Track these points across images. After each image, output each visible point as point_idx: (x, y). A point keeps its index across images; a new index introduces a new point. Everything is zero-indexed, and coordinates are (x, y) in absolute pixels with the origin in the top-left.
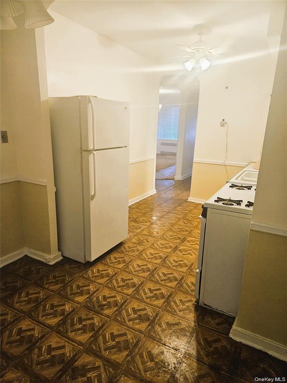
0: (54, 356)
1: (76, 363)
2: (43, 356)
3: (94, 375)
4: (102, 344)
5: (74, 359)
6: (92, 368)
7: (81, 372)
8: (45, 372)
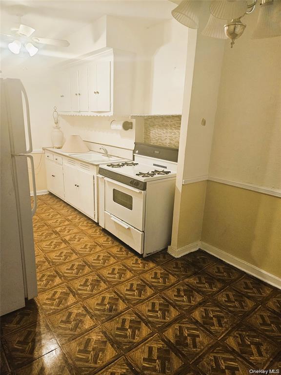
0: (158, 358)
1: (172, 341)
2: (156, 367)
3: (186, 332)
4: (158, 320)
5: (168, 342)
6: (180, 331)
7: (182, 339)
8: (175, 366)
